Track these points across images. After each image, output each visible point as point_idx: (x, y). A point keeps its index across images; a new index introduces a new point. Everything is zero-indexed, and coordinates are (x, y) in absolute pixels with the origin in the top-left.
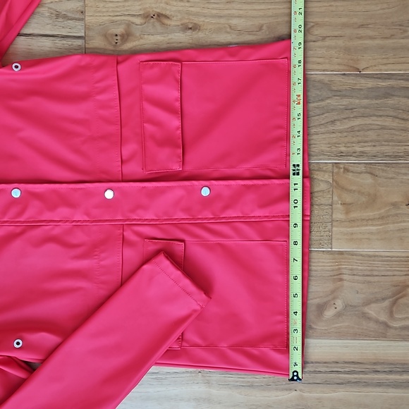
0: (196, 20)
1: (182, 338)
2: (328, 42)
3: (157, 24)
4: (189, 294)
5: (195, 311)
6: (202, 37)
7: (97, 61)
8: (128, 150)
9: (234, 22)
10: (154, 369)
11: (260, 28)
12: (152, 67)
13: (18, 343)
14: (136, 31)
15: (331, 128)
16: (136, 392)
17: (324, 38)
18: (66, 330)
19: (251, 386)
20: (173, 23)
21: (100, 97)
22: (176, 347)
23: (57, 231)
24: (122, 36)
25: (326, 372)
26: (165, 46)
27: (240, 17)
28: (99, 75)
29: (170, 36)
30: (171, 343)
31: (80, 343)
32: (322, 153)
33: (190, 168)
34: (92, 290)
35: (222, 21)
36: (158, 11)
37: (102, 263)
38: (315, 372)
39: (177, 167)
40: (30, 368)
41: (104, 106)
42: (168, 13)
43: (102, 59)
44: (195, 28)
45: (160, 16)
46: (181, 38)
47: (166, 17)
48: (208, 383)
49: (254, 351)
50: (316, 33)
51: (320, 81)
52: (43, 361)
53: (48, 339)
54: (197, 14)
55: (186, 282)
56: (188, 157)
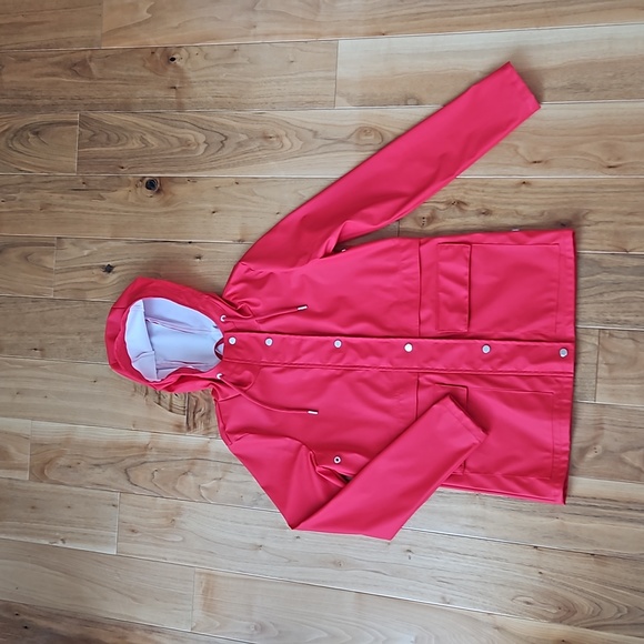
0: (488, 206)
1: (464, 466)
2: (600, 227)
3: (456, 210)
4: (469, 430)
5: (474, 444)
6: (493, 220)
7: (404, 243)
8: (425, 313)
9: (520, 208)
10: (440, 489)
11: (542, 213)
12: (447, 248)
13: (337, 460)
14: (440, 215)
15: (600, 299)
16: (426, 505)
17: (597, 223)
18: (372, 454)
19: (520, 511)
20: (469, 209)
21: (405, 271)
22: (459, 472)
23: (367, 375)
24: (428, 219)
25: (584, 506)
26: (461, 228)
27: (525, 204)
28: (405, 254)
29: (467, 219)
30: (455, 469)
31: (382, 464)
32: (591, 320)
33: (474, 330)
34: (394, 422)
35: (510, 207)
36: (458, 198)
37: (402, 402)
38: (575, 504)
39: (463, 329)
40: (346, 480)
41: (408, 278)
42: (466, 201)
43: (409, 241)
44: (487, 213)
45: (460, 204)
46: (475, 221)
47: (465, 204)
48: (484, 504)
49: (524, 480)
50: (590, 218)
51: (591, 259)
52: (355, 476)
53: (359, 459)
54: (490, 202)
55: (467, 420)
56: (472, 322)
